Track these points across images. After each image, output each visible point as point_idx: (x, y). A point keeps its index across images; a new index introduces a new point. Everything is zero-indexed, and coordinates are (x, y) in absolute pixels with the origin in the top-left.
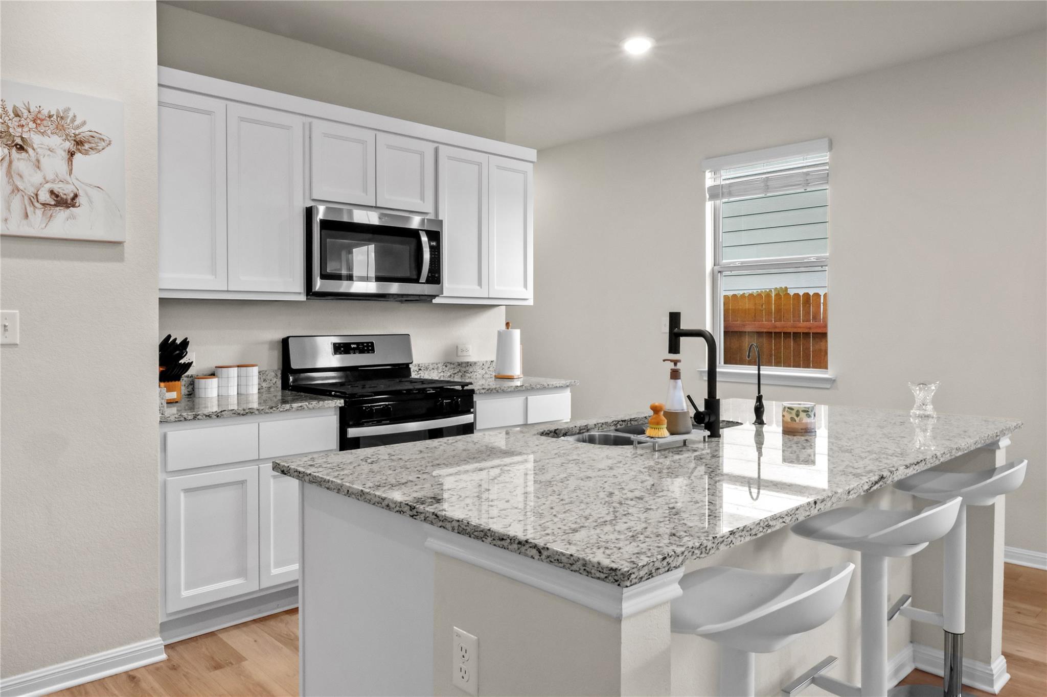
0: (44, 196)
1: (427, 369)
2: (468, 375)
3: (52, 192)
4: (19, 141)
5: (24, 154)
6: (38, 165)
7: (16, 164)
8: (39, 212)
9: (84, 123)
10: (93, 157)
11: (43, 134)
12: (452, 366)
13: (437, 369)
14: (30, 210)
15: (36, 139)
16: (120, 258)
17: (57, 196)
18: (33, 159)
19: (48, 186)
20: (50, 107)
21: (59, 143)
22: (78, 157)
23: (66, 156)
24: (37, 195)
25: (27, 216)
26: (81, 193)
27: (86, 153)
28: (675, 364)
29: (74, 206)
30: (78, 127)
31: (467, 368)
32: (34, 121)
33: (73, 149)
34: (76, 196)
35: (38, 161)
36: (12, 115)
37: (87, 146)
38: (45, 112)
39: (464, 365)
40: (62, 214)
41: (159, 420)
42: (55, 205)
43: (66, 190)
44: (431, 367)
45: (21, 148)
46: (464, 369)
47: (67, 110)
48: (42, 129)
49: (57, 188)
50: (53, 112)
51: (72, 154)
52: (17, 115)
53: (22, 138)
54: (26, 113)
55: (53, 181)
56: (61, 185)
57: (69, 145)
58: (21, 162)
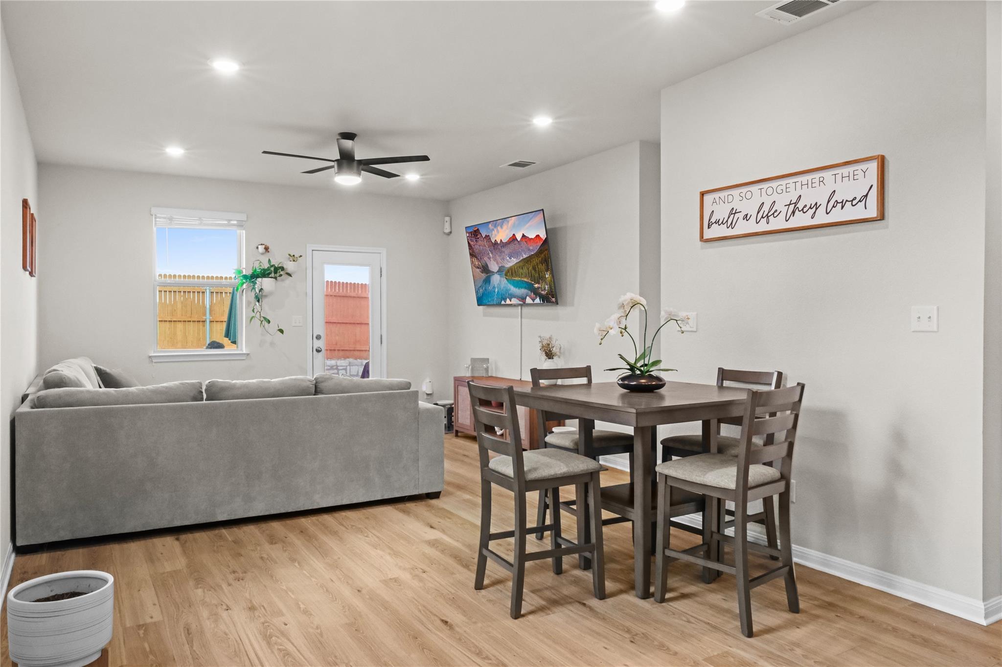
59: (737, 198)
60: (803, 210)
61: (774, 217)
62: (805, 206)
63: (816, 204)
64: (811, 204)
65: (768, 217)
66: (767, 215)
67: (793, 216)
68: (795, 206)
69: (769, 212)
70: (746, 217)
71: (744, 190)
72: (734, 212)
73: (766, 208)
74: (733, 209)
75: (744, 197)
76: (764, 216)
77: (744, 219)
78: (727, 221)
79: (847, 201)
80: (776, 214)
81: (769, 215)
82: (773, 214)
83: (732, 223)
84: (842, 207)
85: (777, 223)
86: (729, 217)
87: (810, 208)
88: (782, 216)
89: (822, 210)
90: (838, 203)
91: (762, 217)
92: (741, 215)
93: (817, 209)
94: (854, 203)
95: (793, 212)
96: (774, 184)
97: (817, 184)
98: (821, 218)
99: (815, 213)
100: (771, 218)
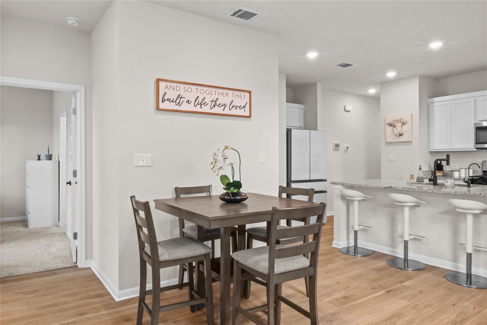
0: (398, 135)
3: (399, 133)
4: (394, 125)
5: (395, 128)
6: (397, 129)
8: (397, 137)
9: (404, 120)
10: (406, 125)
11: (398, 123)
14: (396, 137)
15: (397, 125)
16: (412, 144)
17: (400, 134)
18: (396, 128)
21: (400, 124)
22: (403, 126)
23: (401, 126)
24: (397, 134)
25: (395, 138)
26: (404, 133)
27: (404, 125)
28: (420, 167)
29: (402, 135)
30: (403, 121)
32: (397, 121)
33: (402, 125)
34: (403, 133)
35: (397, 128)
36: (393, 121)
37: (404, 124)
38: (398, 119)
40: (401, 137)
42: (400, 136)
43: (401, 133)
45: (395, 127)
47: (401, 118)
49: (400, 133)
50: (399, 119)
51: (402, 126)
52: (394, 121)
53: (395, 125)
54: (395, 120)
55: (399, 132)
56: (400, 132)
57: (402, 124)
58: (395, 129)
59: (182, 90)
60: (219, 105)
61: (205, 106)
62: (220, 104)
63: (225, 104)
65: (201, 105)
66: (201, 103)
67: (214, 107)
68: (215, 103)
69: (201, 102)
70: (188, 101)
71: (187, 86)
72: (180, 97)
73: (200, 100)
74: (180, 95)
75: (187, 90)
76: (199, 104)
77: (187, 102)
78: (176, 101)
79: (238, 106)
80: (205, 104)
81: (202, 104)
82: (204, 104)
83: (179, 103)
84: (236, 109)
85: (206, 109)
86: (177, 99)
87: (222, 105)
88: (209, 106)
89: (227, 108)
90: (234, 106)
91: (198, 104)
92: (185, 100)
93: (225, 107)
94: (241, 108)
95: (214, 106)
96: (205, 89)
97: (225, 95)
98: (227, 111)
99: (224, 108)
100: (203, 105)
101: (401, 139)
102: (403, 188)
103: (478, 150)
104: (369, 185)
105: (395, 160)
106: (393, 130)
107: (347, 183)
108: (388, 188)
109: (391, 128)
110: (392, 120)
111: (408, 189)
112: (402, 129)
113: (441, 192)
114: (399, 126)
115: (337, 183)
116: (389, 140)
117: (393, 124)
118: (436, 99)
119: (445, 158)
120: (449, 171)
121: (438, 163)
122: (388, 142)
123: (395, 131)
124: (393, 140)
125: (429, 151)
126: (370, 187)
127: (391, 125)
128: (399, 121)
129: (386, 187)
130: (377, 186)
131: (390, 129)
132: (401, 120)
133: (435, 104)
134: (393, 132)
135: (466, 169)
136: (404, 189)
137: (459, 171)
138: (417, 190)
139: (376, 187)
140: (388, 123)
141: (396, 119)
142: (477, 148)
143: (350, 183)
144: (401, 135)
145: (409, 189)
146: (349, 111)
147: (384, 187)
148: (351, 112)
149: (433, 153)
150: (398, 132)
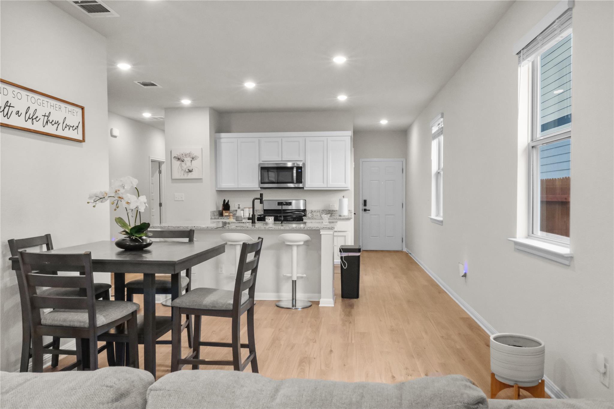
0: (187, 171)
1: (315, 212)
2: (333, 215)
3: (188, 169)
4: (182, 160)
6: (186, 165)
7: (182, 165)
8: (186, 174)
9: (194, 154)
10: (196, 161)
11: (187, 158)
12: (326, 211)
13: (319, 212)
14: (185, 173)
15: (185, 159)
16: (202, 182)
19: (188, 168)
20: (188, 152)
21: (189, 159)
22: (193, 161)
23: (190, 161)
24: (185, 170)
25: (184, 175)
26: (193, 169)
27: (194, 160)
29: (192, 172)
30: (193, 155)
31: (333, 212)
32: (185, 155)
33: (192, 160)
34: (192, 170)
35: (186, 163)
37: (194, 159)
38: (187, 153)
39: (331, 211)
40: (190, 173)
41: (210, 218)
43: (190, 169)
44: (317, 211)
45: (183, 161)
46: (331, 213)
47: (191, 152)
48: (186, 157)
50: (188, 153)
51: (192, 161)
52: (182, 155)
53: (183, 159)
55: (189, 167)
56: (190, 168)
57: (191, 159)
58: (183, 164)
59: (11, 95)
60: (51, 123)
61: (37, 121)
62: (53, 121)
63: (58, 122)
64: (56, 121)
65: (33, 119)
66: (32, 117)
67: (47, 125)
68: (48, 118)
69: (33, 116)
70: (18, 113)
71: (17, 90)
72: (9, 105)
73: (31, 112)
74: (8, 101)
75: (16, 96)
77: (16, 114)
78: (3, 110)
79: (71, 126)
80: (37, 119)
81: (33, 118)
82: (36, 118)
83: (7, 114)
84: (69, 129)
85: (38, 126)
86: (5, 108)
87: (55, 123)
88: (41, 122)
89: (60, 127)
90: (67, 126)
91: (29, 118)
92: (14, 110)
93: (58, 125)
94: (74, 128)
95: (47, 122)
96: (37, 97)
97: (57, 109)
98: (60, 133)
99: (57, 127)
100: (34, 120)
101: (190, 176)
102: (235, 228)
103: (263, 189)
104: (197, 227)
105: (184, 200)
106: (181, 164)
107: (168, 226)
108: (220, 228)
109: (179, 162)
110: (180, 154)
111: (241, 228)
112: (191, 165)
113: (273, 229)
114: (188, 161)
115: (155, 226)
116: (176, 175)
117: (181, 158)
118: (223, 135)
119: (259, 197)
120: (233, 211)
121: (226, 203)
122: (175, 178)
123: (183, 167)
124: (181, 176)
125: (217, 190)
126: (199, 228)
127: (179, 159)
128: (189, 155)
129: (218, 228)
130: (208, 227)
131: (176, 163)
132: (190, 154)
133: (222, 140)
134: (181, 167)
135: (249, 208)
136: (237, 228)
137: (243, 210)
138: (250, 229)
139: (206, 228)
140: (175, 157)
141: (185, 153)
142: (261, 188)
143: (174, 226)
144: (190, 171)
145: (243, 228)
146: (115, 137)
147: (215, 227)
148: (117, 137)
149: (220, 192)
150: (187, 167)
